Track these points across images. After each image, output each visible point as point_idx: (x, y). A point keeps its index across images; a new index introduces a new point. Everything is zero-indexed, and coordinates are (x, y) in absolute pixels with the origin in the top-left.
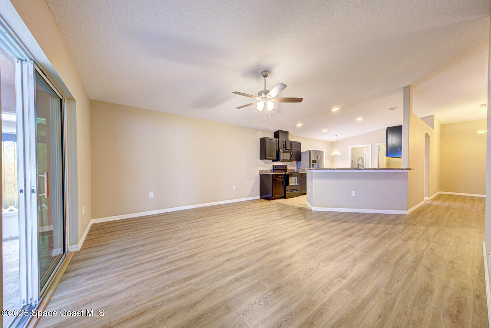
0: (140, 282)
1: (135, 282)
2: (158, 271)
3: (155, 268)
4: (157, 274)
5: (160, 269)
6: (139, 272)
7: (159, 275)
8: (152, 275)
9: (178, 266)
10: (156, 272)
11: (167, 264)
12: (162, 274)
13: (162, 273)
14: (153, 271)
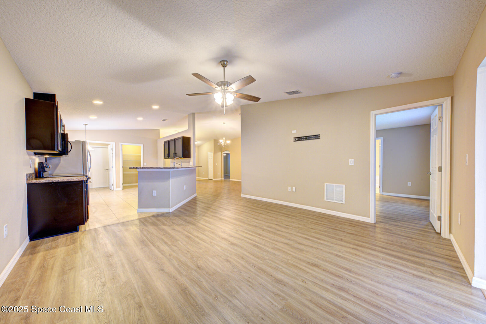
0: (381, 284)
1: (386, 288)
2: (357, 279)
3: (357, 284)
4: (360, 278)
5: (353, 279)
6: (377, 294)
7: (359, 275)
8: (365, 280)
9: (337, 268)
10: (359, 280)
11: (342, 278)
12: (356, 273)
13: (356, 275)
14: (361, 283)
